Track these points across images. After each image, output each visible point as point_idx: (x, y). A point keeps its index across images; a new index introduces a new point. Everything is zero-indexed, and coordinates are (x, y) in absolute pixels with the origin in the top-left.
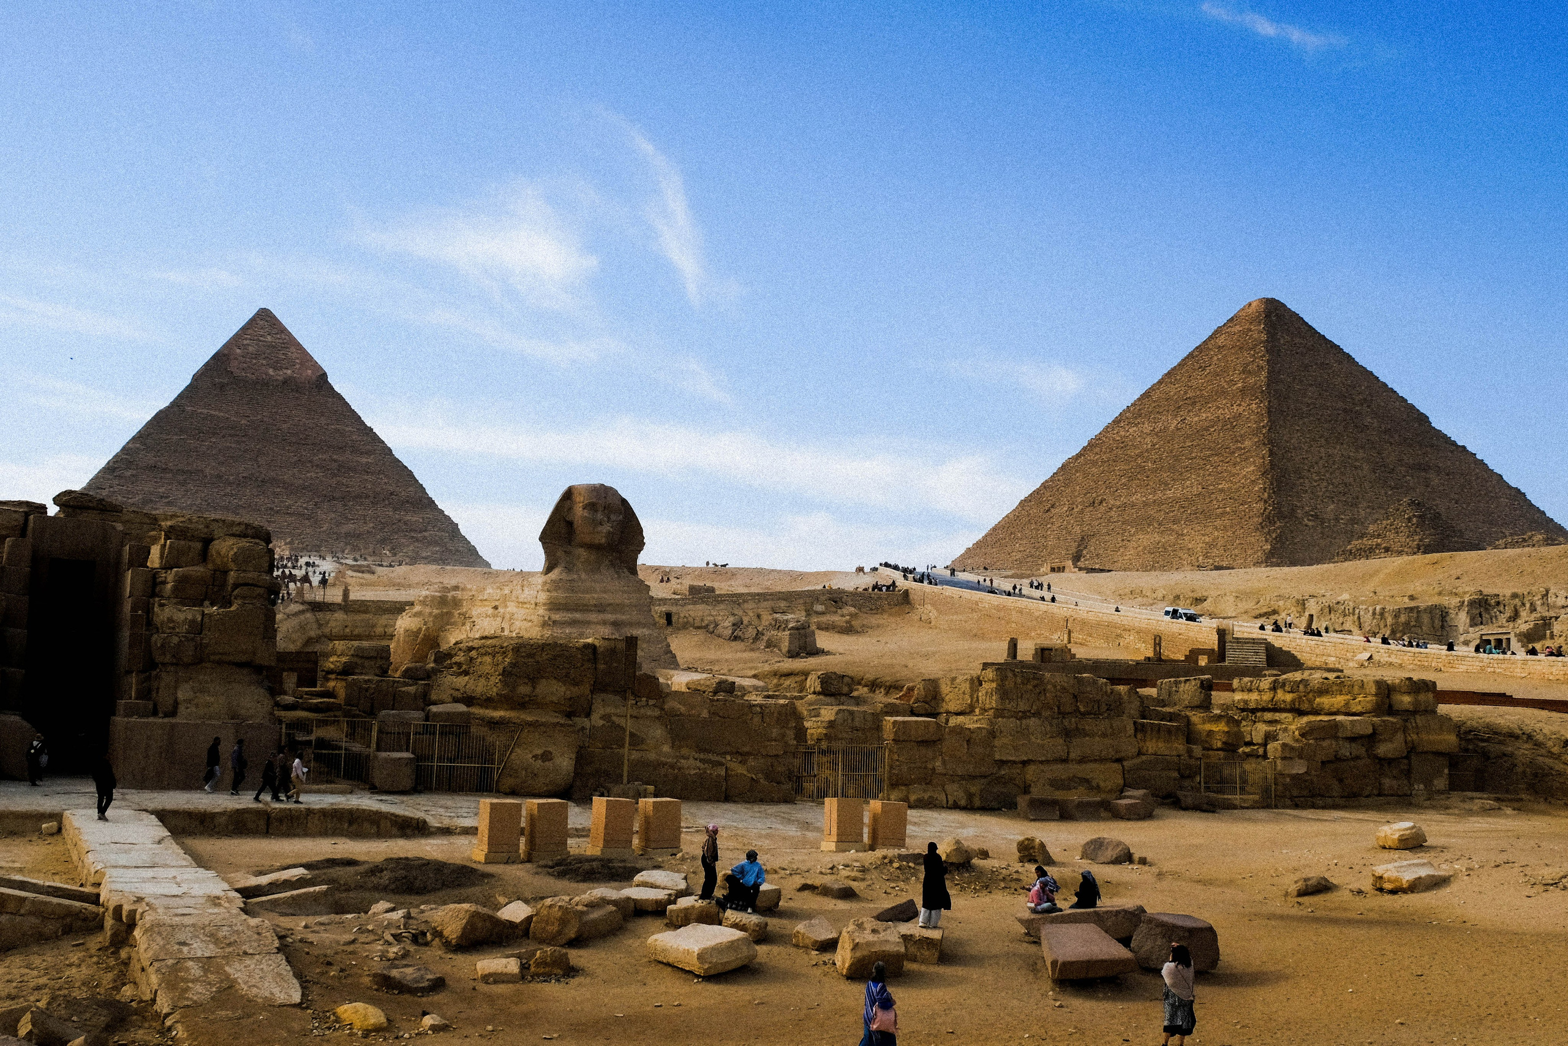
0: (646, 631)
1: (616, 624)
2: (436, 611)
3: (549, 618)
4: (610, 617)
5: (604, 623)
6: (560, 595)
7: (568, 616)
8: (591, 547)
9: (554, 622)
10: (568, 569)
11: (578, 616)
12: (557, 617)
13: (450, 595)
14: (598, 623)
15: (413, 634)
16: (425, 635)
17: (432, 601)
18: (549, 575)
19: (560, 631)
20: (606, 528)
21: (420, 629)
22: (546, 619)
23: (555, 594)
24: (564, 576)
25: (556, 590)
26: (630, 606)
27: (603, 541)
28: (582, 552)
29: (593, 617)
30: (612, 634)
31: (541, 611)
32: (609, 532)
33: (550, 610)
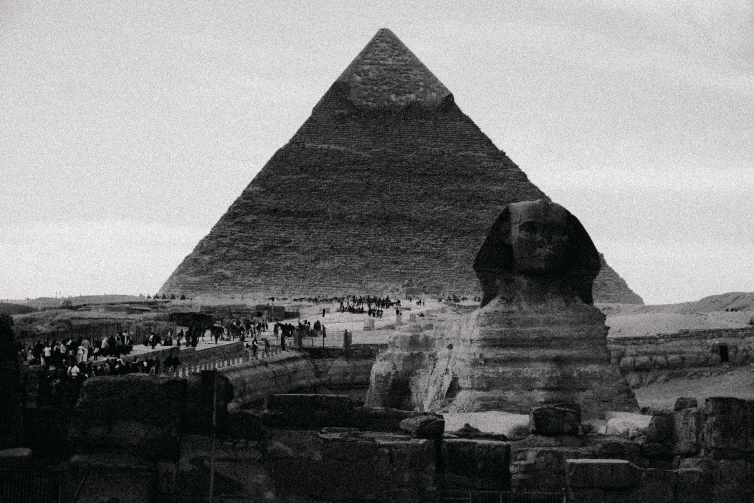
0: (595, 368)
1: (557, 361)
2: (406, 353)
3: (481, 355)
4: (552, 353)
5: (544, 360)
6: (496, 329)
7: (503, 353)
8: (530, 273)
9: (486, 361)
10: (508, 301)
11: (514, 352)
12: (489, 354)
13: (422, 335)
14: (536, 360)
15: (383, 379)
16: (393, 380)
17: (402, 342)
18: (485, 308)
19: (492, 371)
20: (545, 251)
21: (389, 373)
22: (478, 356)
23: (488, 328)
24: (501, 308)
25: (490, 324)
26: (580, 339)
27: (542, 266)
28: (523, 280)
29: (533, 353)
30: (553, 372)
31: (475, 349)
32: (549, 255)
33: (483, 347)
